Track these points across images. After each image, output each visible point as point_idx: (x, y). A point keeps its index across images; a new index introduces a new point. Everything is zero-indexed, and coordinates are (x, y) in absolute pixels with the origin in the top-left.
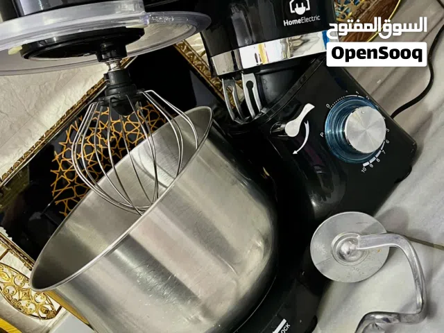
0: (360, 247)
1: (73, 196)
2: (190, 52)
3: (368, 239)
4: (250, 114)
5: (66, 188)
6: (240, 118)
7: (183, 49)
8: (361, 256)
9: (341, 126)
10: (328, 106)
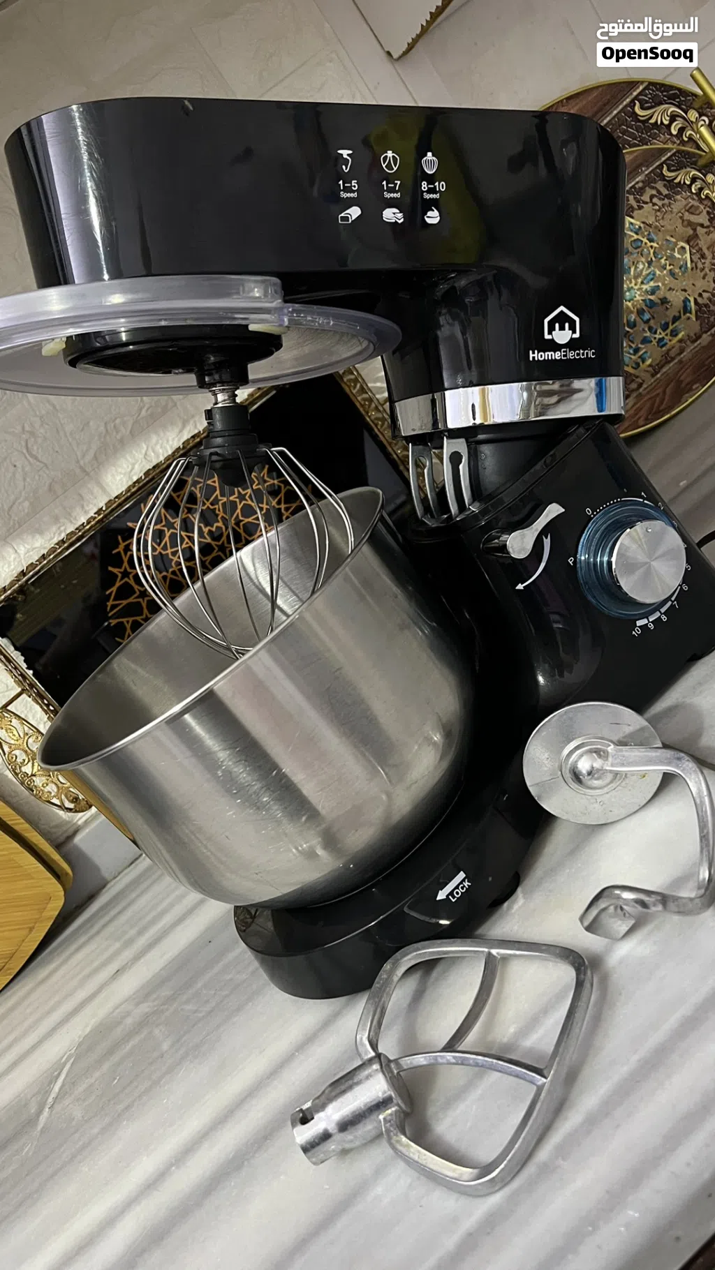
0: (612, 765)
1: (142, 614)
2: (365, 396)
3: (626, 754)
4: (450, 511)
5: (131, 600)
6: (432, 516)
7: (355, 388)
8: (611, 782)
9: (608, 550)
10: (589, 511)
